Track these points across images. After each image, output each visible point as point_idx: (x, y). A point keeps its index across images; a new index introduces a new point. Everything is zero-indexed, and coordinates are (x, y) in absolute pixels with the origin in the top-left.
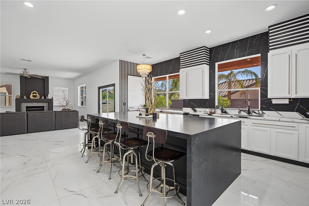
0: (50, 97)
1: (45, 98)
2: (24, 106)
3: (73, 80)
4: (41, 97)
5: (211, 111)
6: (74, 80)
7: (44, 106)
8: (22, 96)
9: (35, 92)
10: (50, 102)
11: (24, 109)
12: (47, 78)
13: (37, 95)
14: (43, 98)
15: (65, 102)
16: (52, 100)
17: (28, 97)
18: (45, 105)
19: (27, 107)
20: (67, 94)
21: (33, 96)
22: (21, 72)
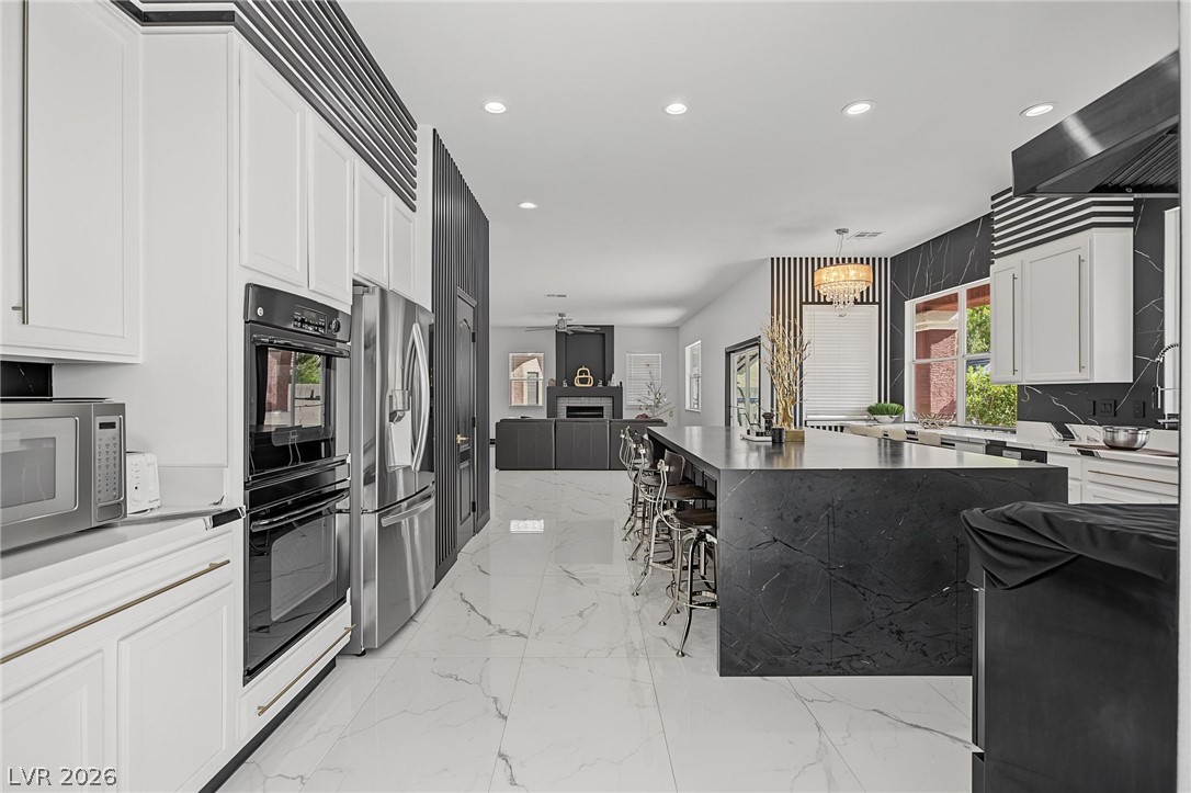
0: (614, 382)
1: (605, 384)
2: (564, 404)
3: (674, 329)
4: (595, 384)
5: (1109, 439)
6: (677, 328)
7: (602, 408)
8: (559, 382)
9: (584, 369)
10: (616, 395)
11: (563, 414)
12: (612, 327)
13: (589, 376)
14: (600, 385)
15: (652, 397)
16: (620, 389)
17: (571, 384)
18: (606, 403)
19: (569, 409)
20: (658, 372)
21: (582, 381)
22: (553, 321)
